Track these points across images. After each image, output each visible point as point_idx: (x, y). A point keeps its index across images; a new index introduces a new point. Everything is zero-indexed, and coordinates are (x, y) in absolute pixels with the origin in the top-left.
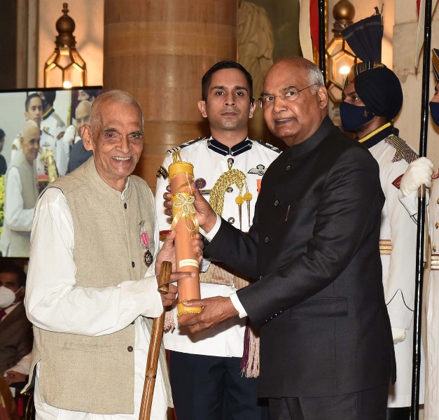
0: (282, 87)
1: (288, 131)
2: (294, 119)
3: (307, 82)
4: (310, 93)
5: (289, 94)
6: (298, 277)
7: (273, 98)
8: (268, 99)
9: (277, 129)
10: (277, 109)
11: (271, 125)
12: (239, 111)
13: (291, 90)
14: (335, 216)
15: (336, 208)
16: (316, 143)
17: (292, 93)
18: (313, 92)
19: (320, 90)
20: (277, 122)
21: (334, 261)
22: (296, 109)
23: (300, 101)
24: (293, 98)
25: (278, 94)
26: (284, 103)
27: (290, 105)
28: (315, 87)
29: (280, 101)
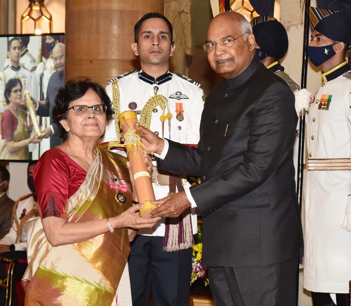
0: (222, 36)
1: (227, 69)
2: (232, 59)
3: (241, 32)
4: (243, 40)
5: (227, 42)
6: (237, 180)
7: (215, 44)
8: (211, 45)
9: (218, 67)
10: (218, 53)
11: (213, 65)
12: (163, 50)
13: (229, 38)
14: (264, 136)
15: (264, 130)
16: (247, 77)
17: (229, 41)
18: (245, 39)
19: (250, 37)
20: (218, 62)
21: (264, 169)
22: (233, 52)
23: (235, 46)
24: (230, 44)
25: (219, 42)
26: (223, 48)
27: (228, 50)
28: (246, 35)
29: (219, 47)
